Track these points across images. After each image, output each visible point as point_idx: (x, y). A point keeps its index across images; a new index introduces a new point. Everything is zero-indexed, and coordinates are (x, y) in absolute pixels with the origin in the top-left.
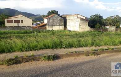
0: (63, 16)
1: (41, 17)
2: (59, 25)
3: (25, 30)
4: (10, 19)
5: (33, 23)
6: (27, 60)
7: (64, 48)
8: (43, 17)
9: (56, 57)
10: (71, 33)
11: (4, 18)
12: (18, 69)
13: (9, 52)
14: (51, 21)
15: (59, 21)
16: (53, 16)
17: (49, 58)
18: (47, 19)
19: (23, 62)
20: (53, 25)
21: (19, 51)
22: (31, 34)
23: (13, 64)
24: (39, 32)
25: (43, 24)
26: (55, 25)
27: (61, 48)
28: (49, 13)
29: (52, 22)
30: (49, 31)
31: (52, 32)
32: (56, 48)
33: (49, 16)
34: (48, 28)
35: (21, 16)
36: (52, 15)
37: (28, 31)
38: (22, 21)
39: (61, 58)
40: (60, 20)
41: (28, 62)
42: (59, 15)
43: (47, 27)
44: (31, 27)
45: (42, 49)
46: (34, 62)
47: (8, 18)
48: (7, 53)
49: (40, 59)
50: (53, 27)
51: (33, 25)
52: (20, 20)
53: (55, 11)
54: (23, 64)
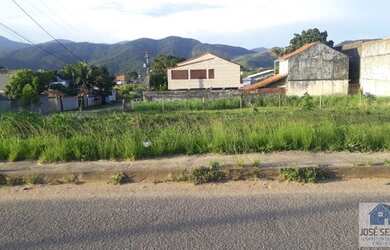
0: (345, 48)
1: (268, 54)
2: (333, 79)
3: (221, 98)
4: (181, 67)
5: (241, 78)
6: (243, 174)
7: (351, 150)
8: (275, 54)
9: (324, 175)
10: (375, 104)
11: (163, 68)
12: (222, 194)
13: (196, 152)
14: (302, 65)
15: (330, 66)
16: (309, 49)
17: (302, 175)
18: (290, 59)
19: (231, 179)
20: (309, 80)
21: (218, 152)
22: (236, 111)
23: (210, 180)
24: (262, 104)
25: (276, 77)
26: (315, 79)
27: (341, 149)
28: (294, 42)
29: (306, 70)
30: (295, 98)
31: (304, 102)
32: (324, 148)
33: (297, 51)
34: (292, 90)
35: (210, 56)
36: (305, 47)
37: (228, 103)
38: (212, 72)
39: (340, 179)
40: (334, 61)
41: (244, 179)
42: (330, 44)
43: (288, 86)
44: (236, 89)
45: (278, 148)
46: (261, 183)
47: (174, 66)
48: (189, 155)
49: (277, 175)
50: (307, 85)
51: (242, 82)
52: (205, 71)
53: (316, 30)
54: (231, 183)
